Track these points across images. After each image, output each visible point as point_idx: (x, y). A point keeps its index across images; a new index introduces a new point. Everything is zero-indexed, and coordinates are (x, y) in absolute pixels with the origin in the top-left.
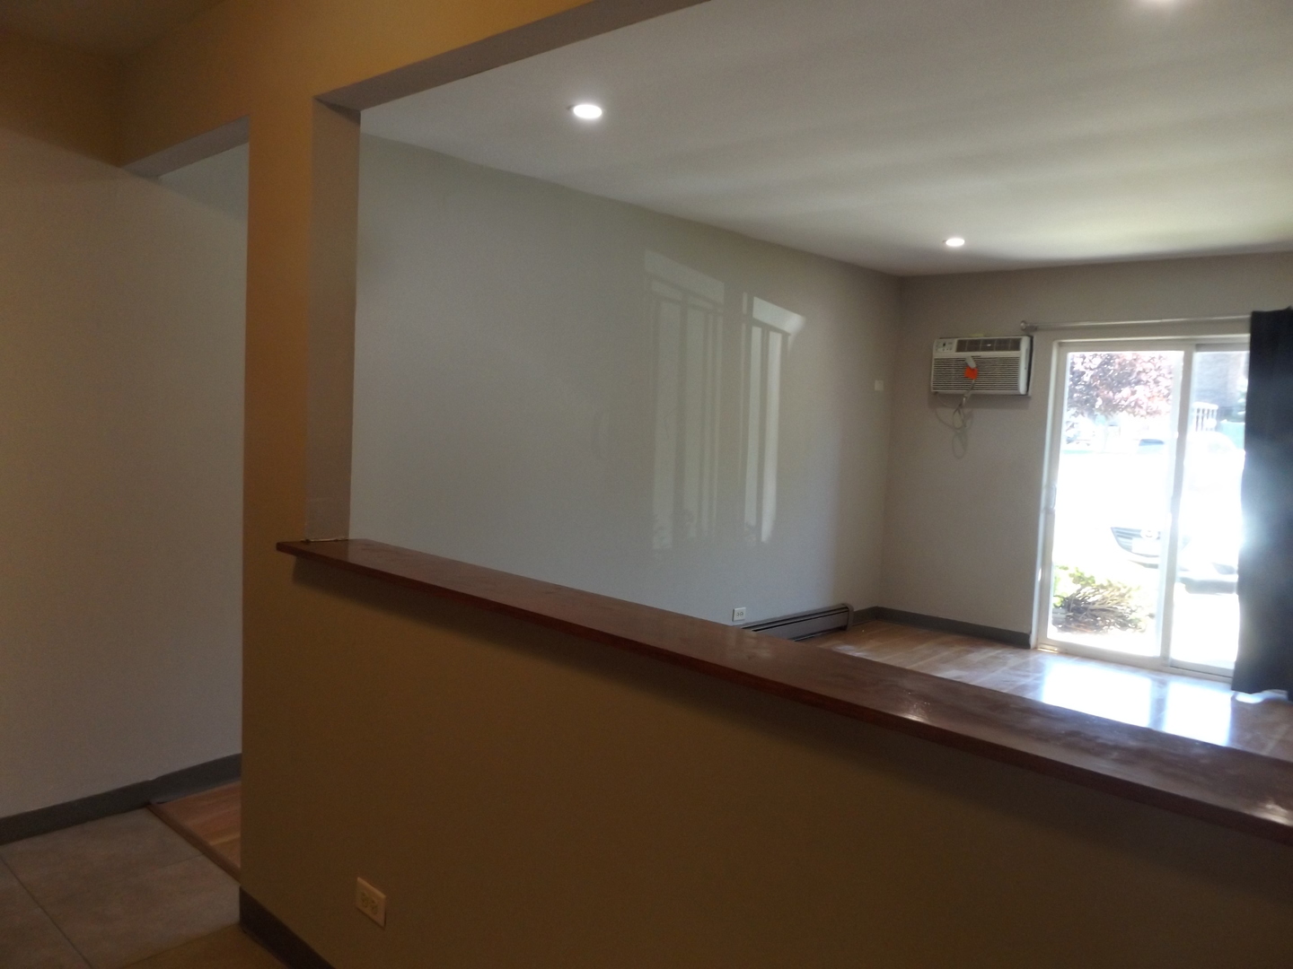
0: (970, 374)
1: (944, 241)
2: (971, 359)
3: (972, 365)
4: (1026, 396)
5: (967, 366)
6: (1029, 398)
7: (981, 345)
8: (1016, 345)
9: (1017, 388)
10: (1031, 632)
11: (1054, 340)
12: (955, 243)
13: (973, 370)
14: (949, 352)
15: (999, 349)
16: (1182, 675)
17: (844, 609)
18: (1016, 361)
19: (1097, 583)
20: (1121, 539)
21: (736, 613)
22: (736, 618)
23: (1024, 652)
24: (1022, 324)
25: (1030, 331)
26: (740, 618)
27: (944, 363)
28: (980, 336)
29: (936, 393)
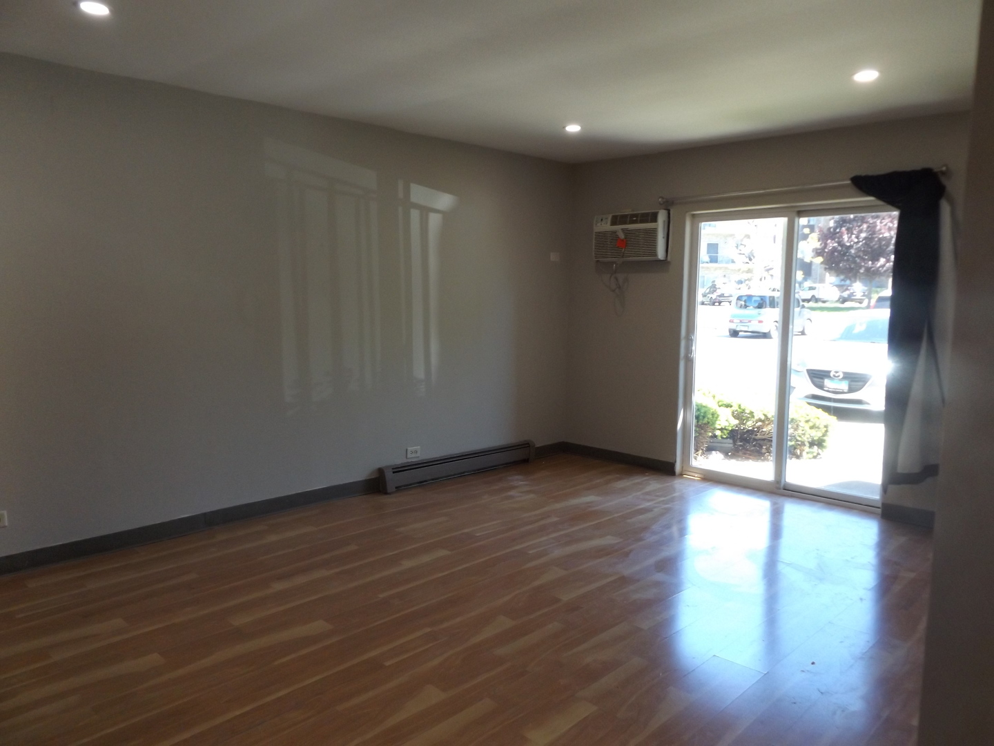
0: (621, 244)
1: (564, 127)
2: (620, 231)
3: (622, 236)
4: (664, 263)
5: (617, 237)
6: (669, 263)
7: (628, 219)
8: (653, 218)
9: (655, 254)
10: (675, 462)
11: (687, 212)
12: (573, 128)
13: (623, 240)
14: (606, 226)
15: (642, 221)
16: (792, 496)
17: (526, 445)
18: (654, 231)
19: (756, 418)
20: (816, 379)
21: (409, 452)
22: (409, 456)
23: (669, 479)
24: (660, 200)
25: (668, 205)
26: (413, 455)
27: (602, 236)
28: (628, 212)
29: (598, 261)
